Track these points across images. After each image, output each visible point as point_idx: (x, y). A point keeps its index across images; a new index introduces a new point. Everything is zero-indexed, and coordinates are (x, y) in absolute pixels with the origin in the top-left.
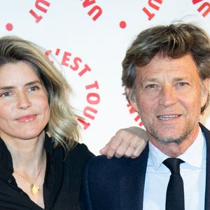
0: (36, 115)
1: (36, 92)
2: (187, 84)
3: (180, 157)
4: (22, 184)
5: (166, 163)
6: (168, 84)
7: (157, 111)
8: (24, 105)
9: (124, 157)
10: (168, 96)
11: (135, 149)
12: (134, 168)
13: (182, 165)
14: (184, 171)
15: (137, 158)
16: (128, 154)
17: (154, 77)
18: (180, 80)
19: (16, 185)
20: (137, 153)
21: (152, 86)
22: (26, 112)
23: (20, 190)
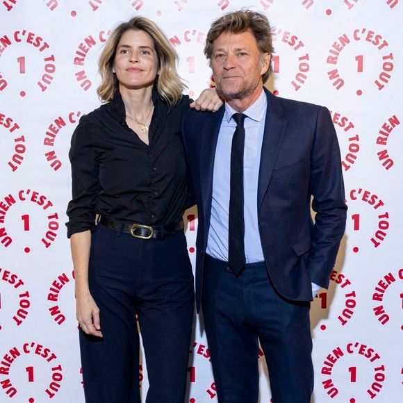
0: (142, 70)
1: (147, 55)
2: (246, 54)
3: (244, 113)
4: (131, 124)
5: (235, 117)
6: (231, 53)
7: (223, 74)
8: (134, 59)
9: (207, 111)
10: (229, 61)
11: (215, 104)
12: (214, 118)
13: (246, 120)
14: (247, 124)
15: (217, 112)
16: (210, 108)
17: (221, 47)
18: (239, 50)
19: (127, 126)
20: (216, 108)
21: (221, 55)
22: (134, 65)
23: (131, 130)
